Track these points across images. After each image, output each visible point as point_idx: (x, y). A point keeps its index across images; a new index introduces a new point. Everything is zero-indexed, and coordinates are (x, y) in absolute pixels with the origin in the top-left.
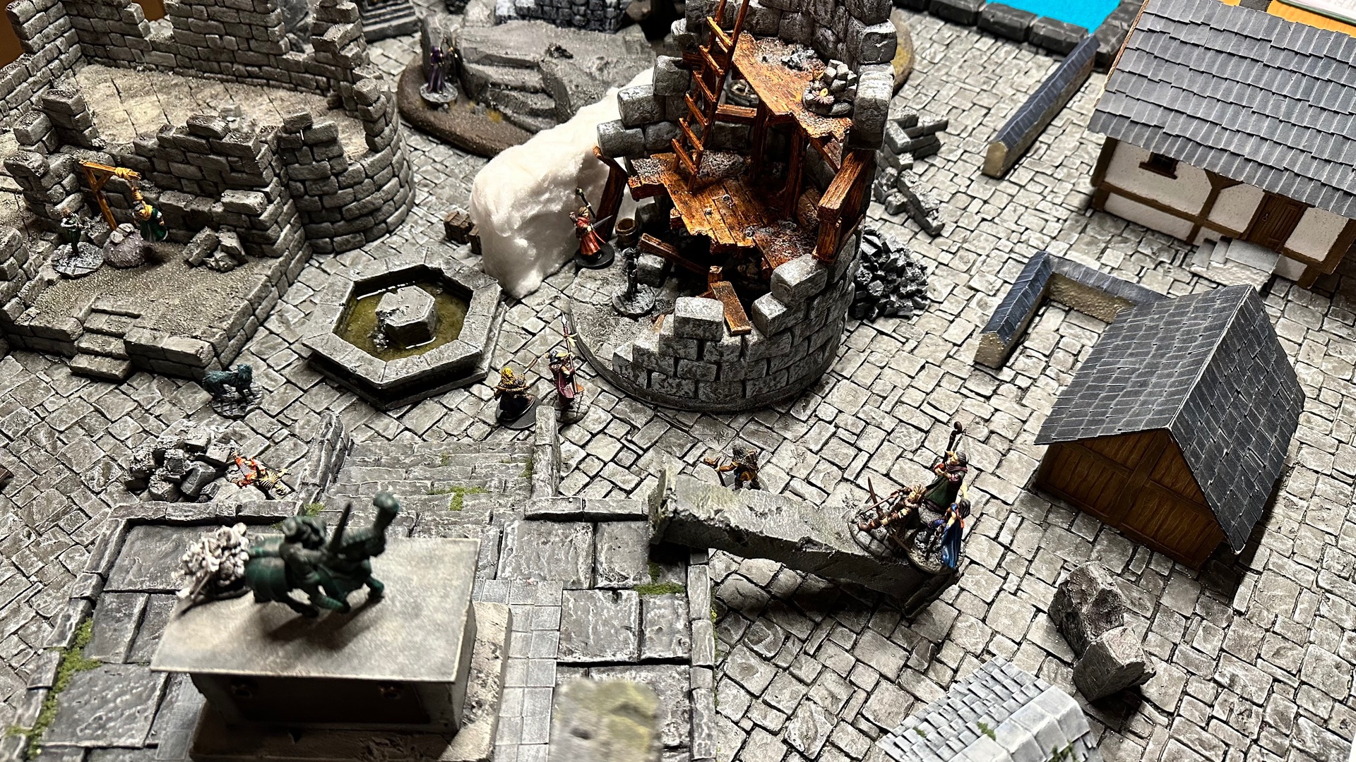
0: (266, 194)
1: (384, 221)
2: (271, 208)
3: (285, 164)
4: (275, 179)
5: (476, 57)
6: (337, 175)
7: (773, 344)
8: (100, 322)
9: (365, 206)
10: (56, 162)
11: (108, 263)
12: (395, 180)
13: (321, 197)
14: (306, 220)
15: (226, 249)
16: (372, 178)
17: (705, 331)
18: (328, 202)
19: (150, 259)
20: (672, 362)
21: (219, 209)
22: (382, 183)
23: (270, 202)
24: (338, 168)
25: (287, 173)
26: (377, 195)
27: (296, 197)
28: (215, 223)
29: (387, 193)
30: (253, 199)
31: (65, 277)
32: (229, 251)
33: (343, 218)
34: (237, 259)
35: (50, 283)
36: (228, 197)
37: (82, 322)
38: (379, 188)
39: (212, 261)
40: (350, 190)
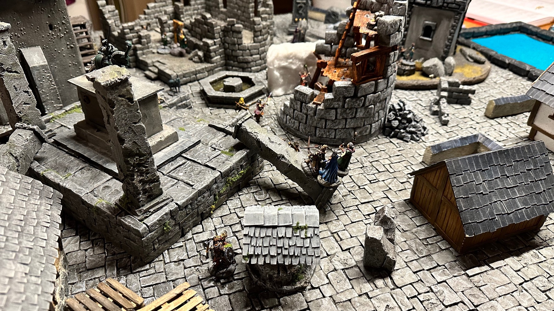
0: (215, 42)
1: (250, 68)
2: (215, 47)
3: (225, 36)
4: (219, 39)
5: (309, 34)
6: (239, 45)
7: (327, 112)
8: (157, 64)
9: (244, 59)
10: (170, 22)
11: (170, 53)
12: (258, 56)
13: (232, 51)
14: (227, 58)
15: (199, 56)
16: (250, 50)
17: (303, 97)
18: (234, 53)
19: (181, 55)
20: (292, 110)
21: (202, 44)
22: (253, 53)
23: (215, 45)
24: (239, 42)
25: (224, 39)
26: (250, 57)
27: (225, 49)
28: (199, 48)
29: (254, 58)
30: (210, 42)
31: (158, 53)
32: (199, 57)
33: (237, 61)
34: (201, 61)
35: (154, 53)
36: (204, 40)
37: (153, 62)
38: (251, 55)
39: (194, 59)
40: (241, 52)
